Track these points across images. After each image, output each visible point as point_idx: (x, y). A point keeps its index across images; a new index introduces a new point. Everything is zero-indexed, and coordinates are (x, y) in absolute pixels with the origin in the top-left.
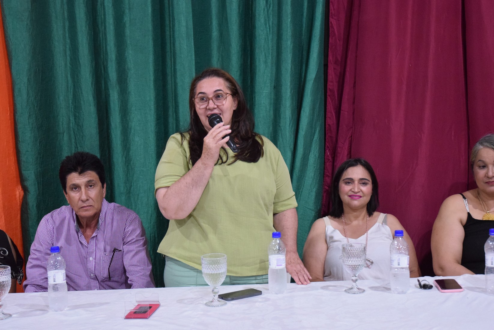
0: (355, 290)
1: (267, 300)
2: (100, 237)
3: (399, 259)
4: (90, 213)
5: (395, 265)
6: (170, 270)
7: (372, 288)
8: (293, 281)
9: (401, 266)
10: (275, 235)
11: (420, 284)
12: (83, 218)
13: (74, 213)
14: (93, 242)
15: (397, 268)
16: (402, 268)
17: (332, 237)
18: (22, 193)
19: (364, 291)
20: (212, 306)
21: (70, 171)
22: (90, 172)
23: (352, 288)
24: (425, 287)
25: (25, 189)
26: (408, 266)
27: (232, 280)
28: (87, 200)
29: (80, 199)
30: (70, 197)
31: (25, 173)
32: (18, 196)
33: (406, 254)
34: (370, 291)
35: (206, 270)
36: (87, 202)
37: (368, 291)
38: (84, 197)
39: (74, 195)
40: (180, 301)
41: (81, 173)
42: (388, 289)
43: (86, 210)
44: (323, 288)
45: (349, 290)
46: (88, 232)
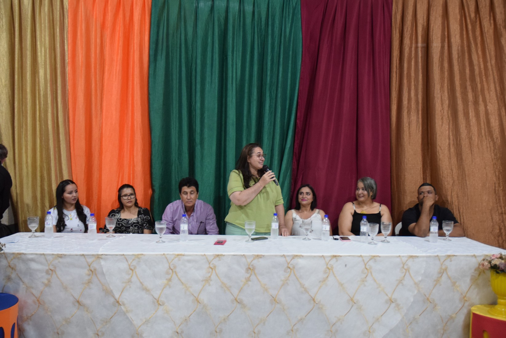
0: (307, 239)
1: (270, 241)
2: (195, 215)
3: (326, 227)
4: (190, 205)
5: (324, 229)
6: (228, 228)
7: (314, 239)
8: (281, 234)
9: (326, 230)
10: (275, 215)
11: (333, 238)
12: (187, 206)
13: (183, 204)
14: (191, 218)
15: (325, 231)
16: (327, 231)
17: (295, 219)
18: (152, 192)
19: (310, 240)
20: (249, 242)
21: (184, 185)
22: (192, 187)
23: (305, 238)
24: (336, 239)
25: (153, 191)
26: (329, 230)
27: (256, 234)
28: (190, 199)
29: (187, 198)
30: (182, 197)
31: (154, 183)
32: (149, 194)
33: (328, 225)
34: (313, 240)
35: (247, 227)
36: (190, 200)
37: (312, 240)
38: (189, 198)
39: (185, 196)
40: (235, 240)
41: (189, 187)
42: (320, 239)
43: (189, 204)
44: (293, 238)
45: (304, 239)
46: (189, 213)
